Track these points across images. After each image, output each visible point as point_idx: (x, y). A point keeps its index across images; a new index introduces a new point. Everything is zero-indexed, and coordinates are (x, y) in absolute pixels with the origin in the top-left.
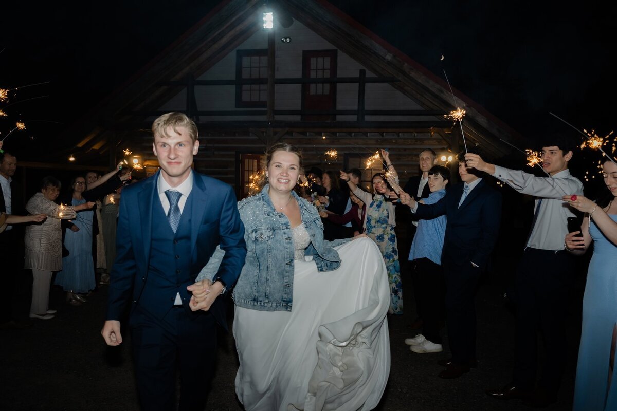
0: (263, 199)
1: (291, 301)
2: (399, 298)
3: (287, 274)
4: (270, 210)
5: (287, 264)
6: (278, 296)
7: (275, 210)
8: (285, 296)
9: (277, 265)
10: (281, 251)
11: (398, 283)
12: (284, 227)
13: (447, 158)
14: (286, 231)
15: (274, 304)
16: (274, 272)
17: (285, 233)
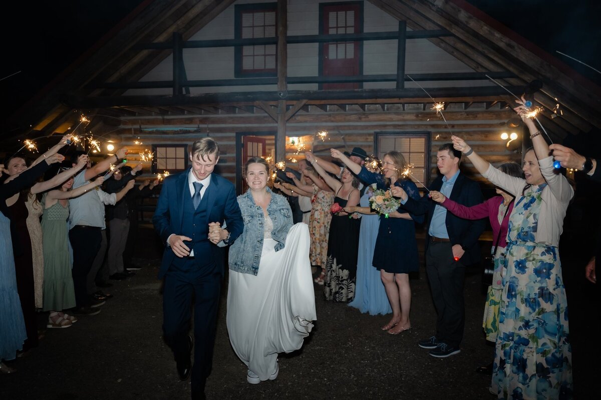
0: (248, 197)
1: (257, 268)
2: (551, 385)
3: (257, 249)
4: (252, 204)
5: (258, 241)
6: (250, 263)
7: (255, 204)
8: (255, 264)
9: (252, 241)
10: (255, 231)
11: (549, 356)
12: (260, 216)
13: (509, 135)
14: (260, 218)
15: (246, 269)
16: (249, 245)
17: (259, 220)
